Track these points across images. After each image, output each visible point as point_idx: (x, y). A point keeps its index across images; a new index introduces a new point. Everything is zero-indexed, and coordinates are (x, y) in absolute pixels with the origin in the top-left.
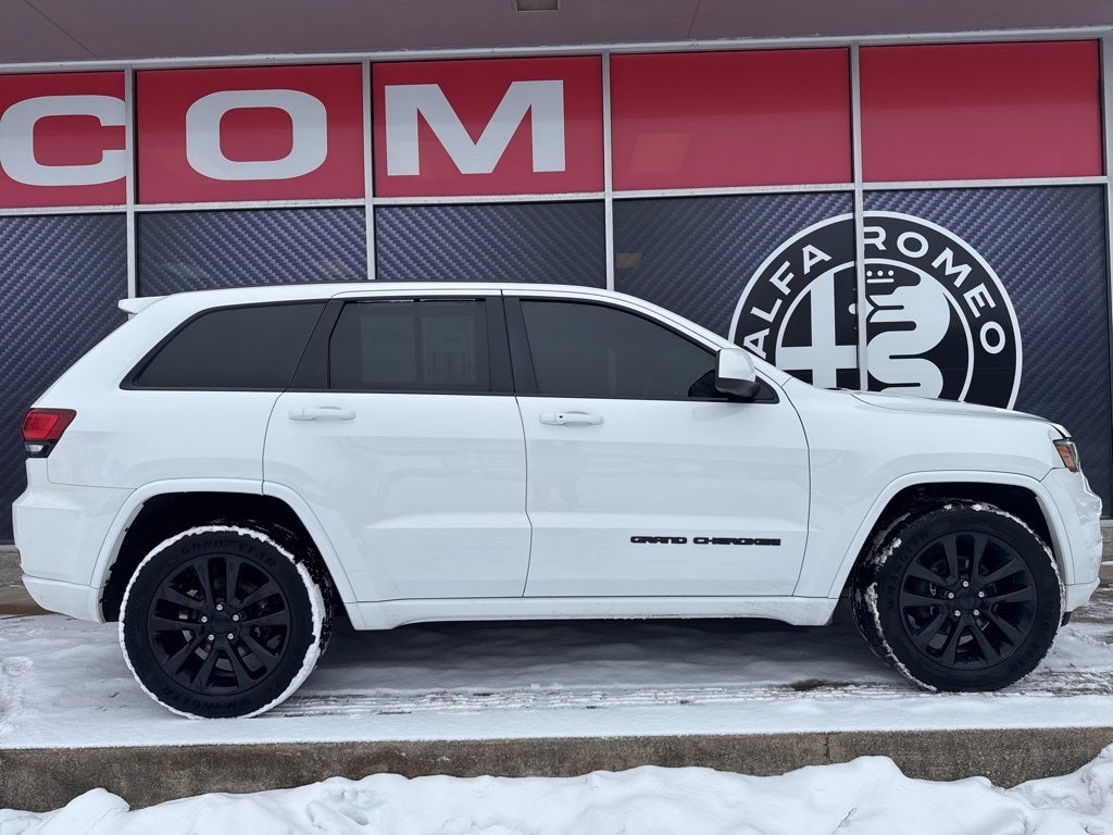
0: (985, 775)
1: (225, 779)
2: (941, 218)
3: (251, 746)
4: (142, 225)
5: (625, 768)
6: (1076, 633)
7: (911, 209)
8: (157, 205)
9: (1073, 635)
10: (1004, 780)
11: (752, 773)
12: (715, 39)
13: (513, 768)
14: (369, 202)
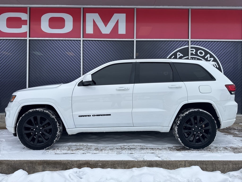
0: (219, 170)
1: (50, 168)
2: (207, 48)
3: (56, 160)
4: (30, 42)
5: (140, 167)
6: (237, 139)
7: (201, 45)
8: (34, 38)
9: (236, 140)
10: (223, 172)
11: (168, 169)
12: (160, 6)
13: (115, 167)
14: (82, 39)
